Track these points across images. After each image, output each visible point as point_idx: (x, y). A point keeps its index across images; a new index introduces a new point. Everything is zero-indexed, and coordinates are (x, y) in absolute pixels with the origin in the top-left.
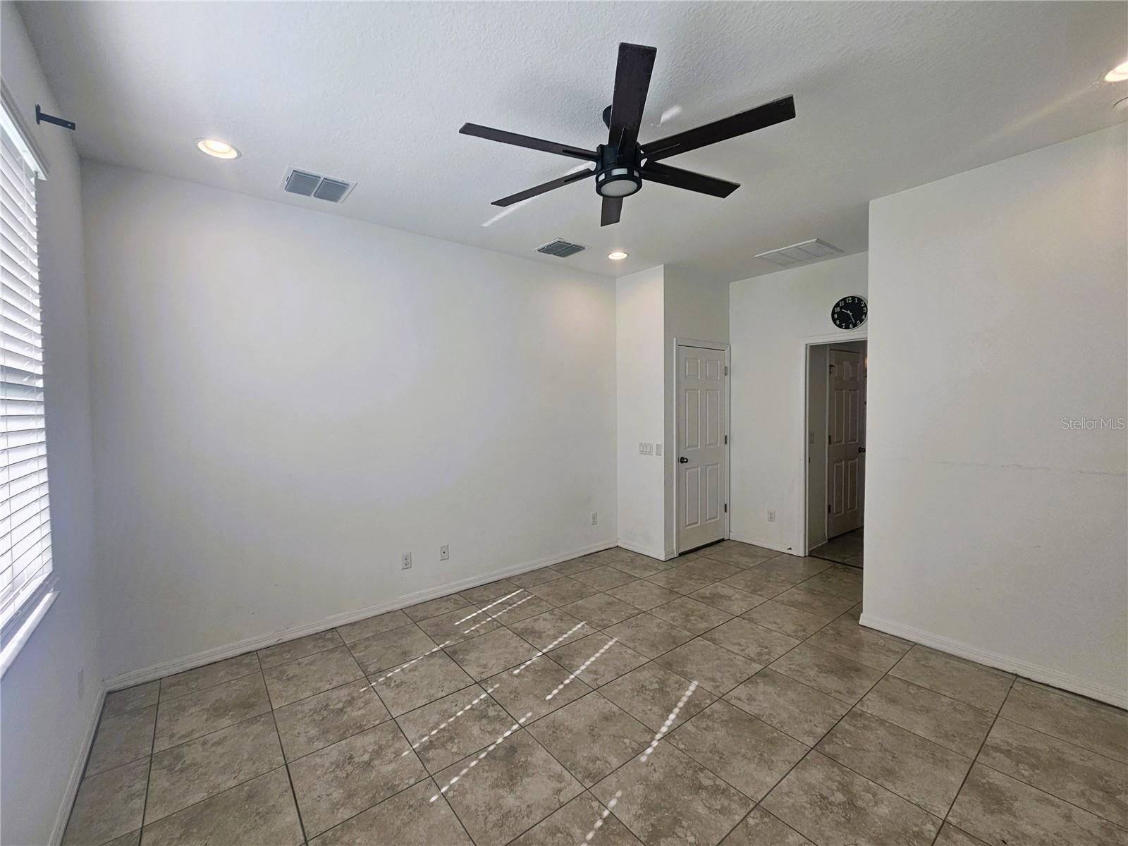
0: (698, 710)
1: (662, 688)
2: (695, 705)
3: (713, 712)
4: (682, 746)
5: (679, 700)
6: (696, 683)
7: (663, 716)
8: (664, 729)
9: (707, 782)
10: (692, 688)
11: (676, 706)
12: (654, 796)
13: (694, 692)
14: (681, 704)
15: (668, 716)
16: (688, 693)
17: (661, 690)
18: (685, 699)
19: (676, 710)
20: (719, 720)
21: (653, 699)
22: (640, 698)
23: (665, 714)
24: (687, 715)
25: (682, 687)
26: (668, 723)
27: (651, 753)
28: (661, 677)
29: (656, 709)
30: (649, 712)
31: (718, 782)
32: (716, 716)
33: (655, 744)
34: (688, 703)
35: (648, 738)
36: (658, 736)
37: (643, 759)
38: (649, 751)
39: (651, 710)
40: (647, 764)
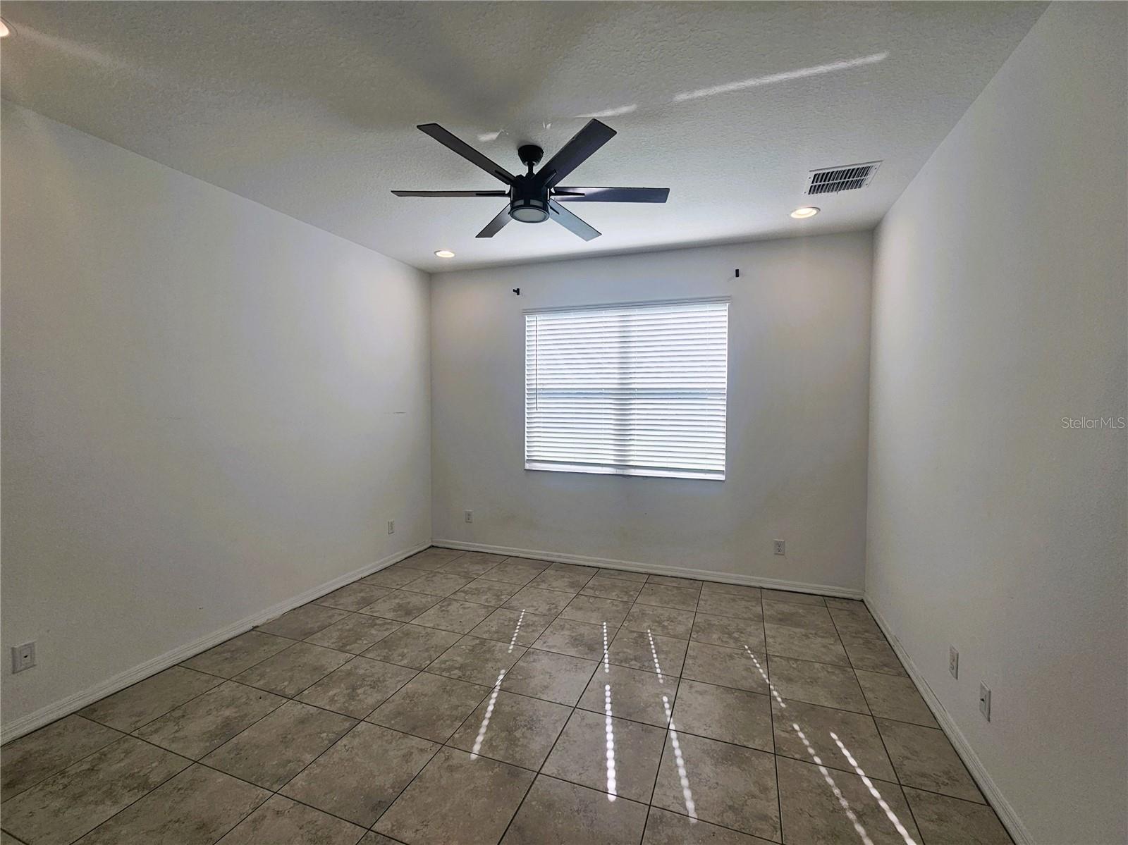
0: (467, 722)
1: (510, 735)
2: (470, 727)
3: (451, 726)
4: (477, 687)
5: (488, 727)
6: (474, 757)
7: (499, 705)
8: (495, 695)
9: (456, 671)
10: (477, 748)
11: (490, 719)
12: (488, 656)
13: (473, 743)
14: (485, 723)
15: (495, 707)
16: (480, 739)
17: (510, 731)
18: (483, 730)
19: (488, 715)
20: (446, 718)
21: (514, 718)
22: (527, 715)
23: (498, 707)
24: (478, 715)
25: (488, 743)
26: (493, 701)
27: (498, 676)
28: (517, 749)
29: (508, 709)
30: (513, 704)
31: (447, 674)
32: (448, 722)
33: (498, 683)
34: (478, 727)
35: (504, 684)
36: (498, 688)
37: (503, 671)
38: (501, 677)
39: (512, 706)
40: (499, 669)
